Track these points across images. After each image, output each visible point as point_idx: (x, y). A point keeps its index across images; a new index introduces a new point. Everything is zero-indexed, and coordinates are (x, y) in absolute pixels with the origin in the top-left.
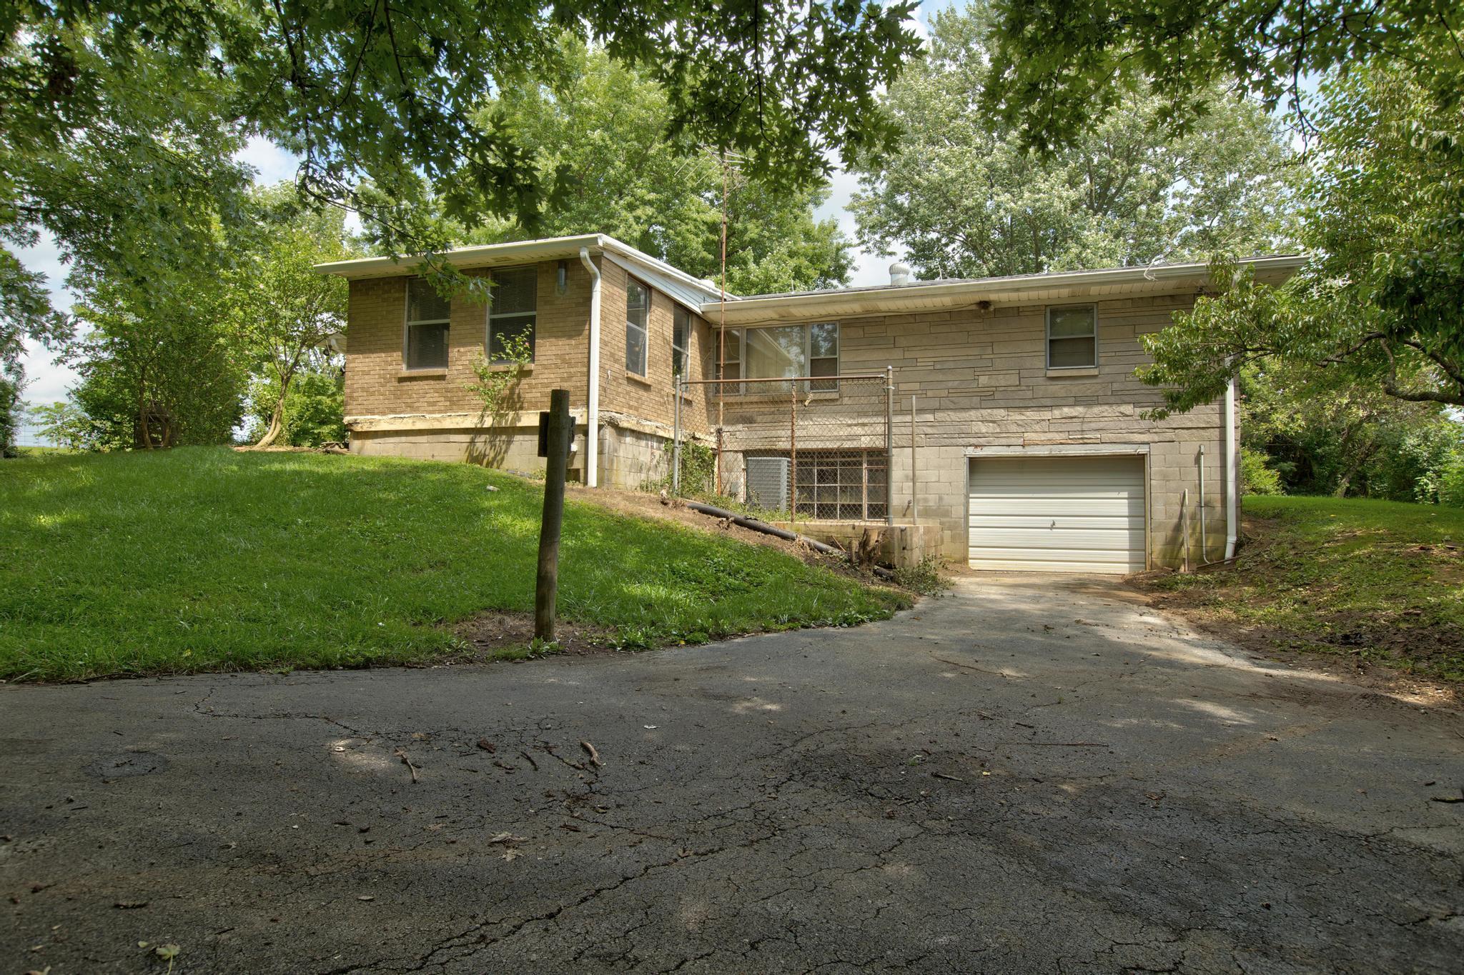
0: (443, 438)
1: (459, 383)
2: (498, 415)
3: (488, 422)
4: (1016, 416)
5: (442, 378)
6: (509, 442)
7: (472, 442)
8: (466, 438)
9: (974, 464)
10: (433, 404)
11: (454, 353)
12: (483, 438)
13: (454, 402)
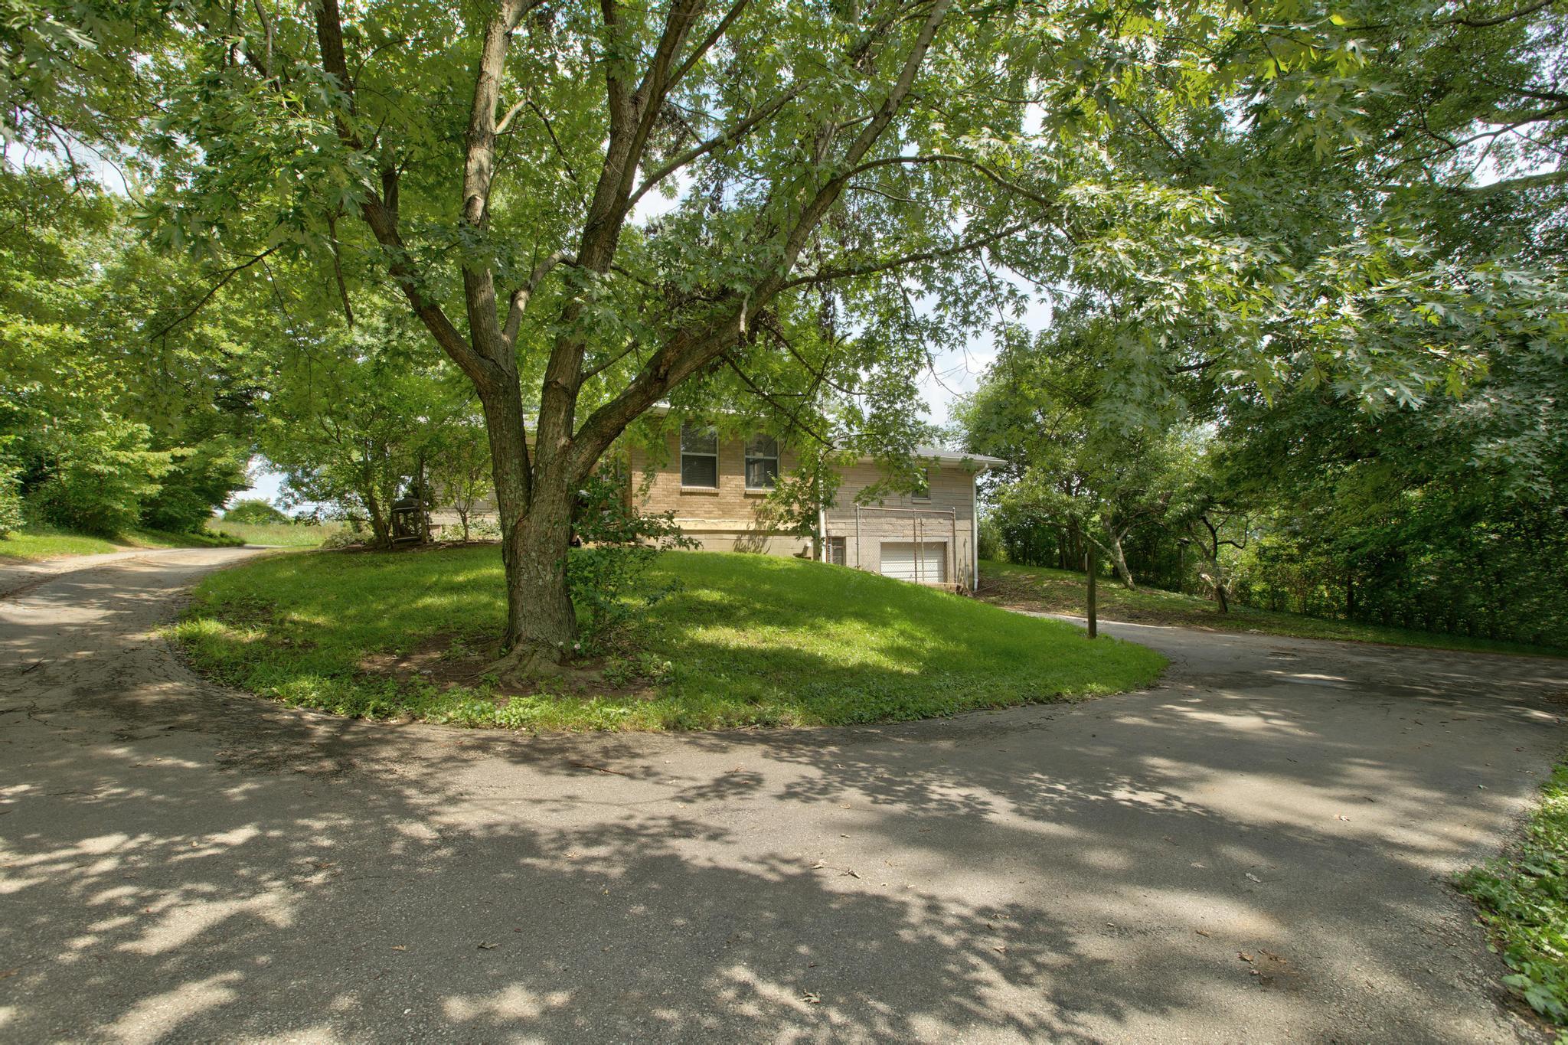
0: (717, 536)
1: (731, 499)
2: (757, 522)
3: (753, 527)
4: (900, 522)
5: (716, 495)
6: (764, 541)
7: (739, 539)
8: (734, 537)
9: (883, 544)
10: (710, 512)
11: (723, 479)
12: (747, 537)
13: (726, 512)
